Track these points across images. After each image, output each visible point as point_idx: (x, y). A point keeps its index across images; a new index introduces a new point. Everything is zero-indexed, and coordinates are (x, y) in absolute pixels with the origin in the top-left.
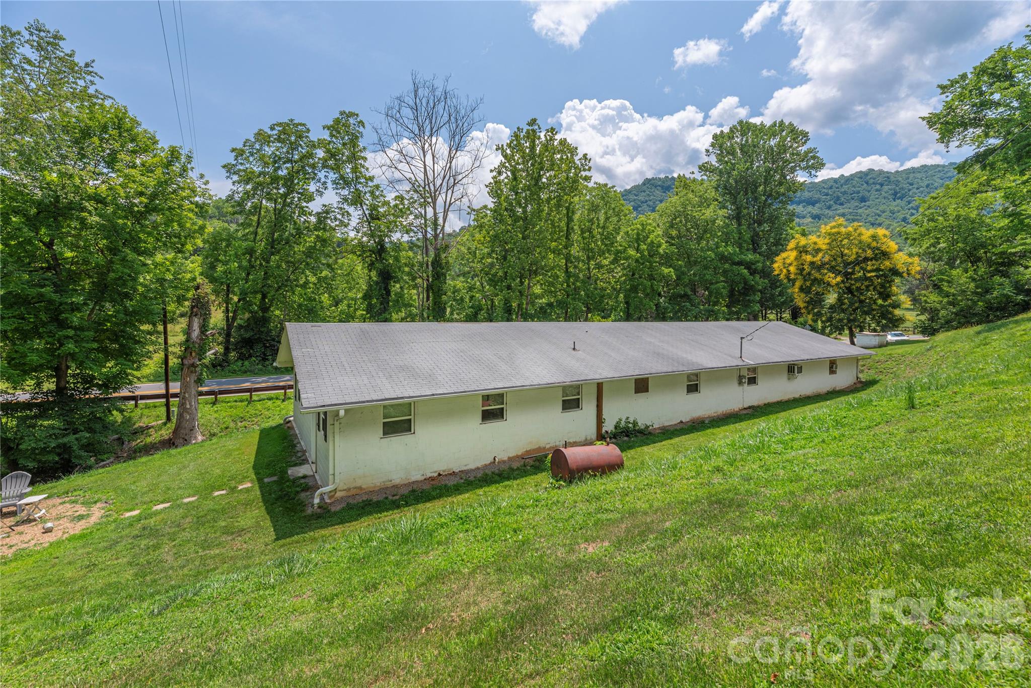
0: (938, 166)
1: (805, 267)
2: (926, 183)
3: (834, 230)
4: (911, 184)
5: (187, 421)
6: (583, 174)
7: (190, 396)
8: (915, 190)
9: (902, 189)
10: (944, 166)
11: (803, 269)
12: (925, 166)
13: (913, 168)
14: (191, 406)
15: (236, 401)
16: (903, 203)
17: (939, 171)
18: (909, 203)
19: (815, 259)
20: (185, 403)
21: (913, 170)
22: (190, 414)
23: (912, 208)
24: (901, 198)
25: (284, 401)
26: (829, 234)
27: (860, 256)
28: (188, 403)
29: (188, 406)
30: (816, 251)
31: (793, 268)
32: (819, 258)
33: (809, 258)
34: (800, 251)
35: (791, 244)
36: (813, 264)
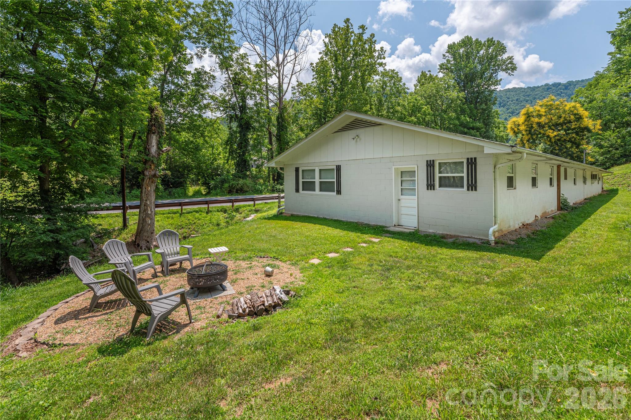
0: (522, 88)
1: (534, 126)
2: (517, 98)
3: (549, 103)
4: (509, 98)
5: (149, 225)
6: (379, 61)
7: (151, 203)
8: (510, 102)
9: (504, 101)
10: (525, 89)
11: (532, 127)
12: (514, 88)
13: (509, 89)
14: (152, 212)
15: (169, 213)
16: (504, 109)
17: (523, 91)
18: (508, 109)
19: (541, 121)
20: (147, 209)
21: (509, 90)
22: (151, 219)
23: (510, 113)
24: (503, 106)
25: (207, 213)
26: (546, 105)
27: (566, 120)
28: (149, 209)
29: (149, 212)
30: (540, 116)
31: (522, 128)
32: (543, 120)
33: (536, 120)
34: (528, 116)
35: (523, 111)
36: (539, 124)
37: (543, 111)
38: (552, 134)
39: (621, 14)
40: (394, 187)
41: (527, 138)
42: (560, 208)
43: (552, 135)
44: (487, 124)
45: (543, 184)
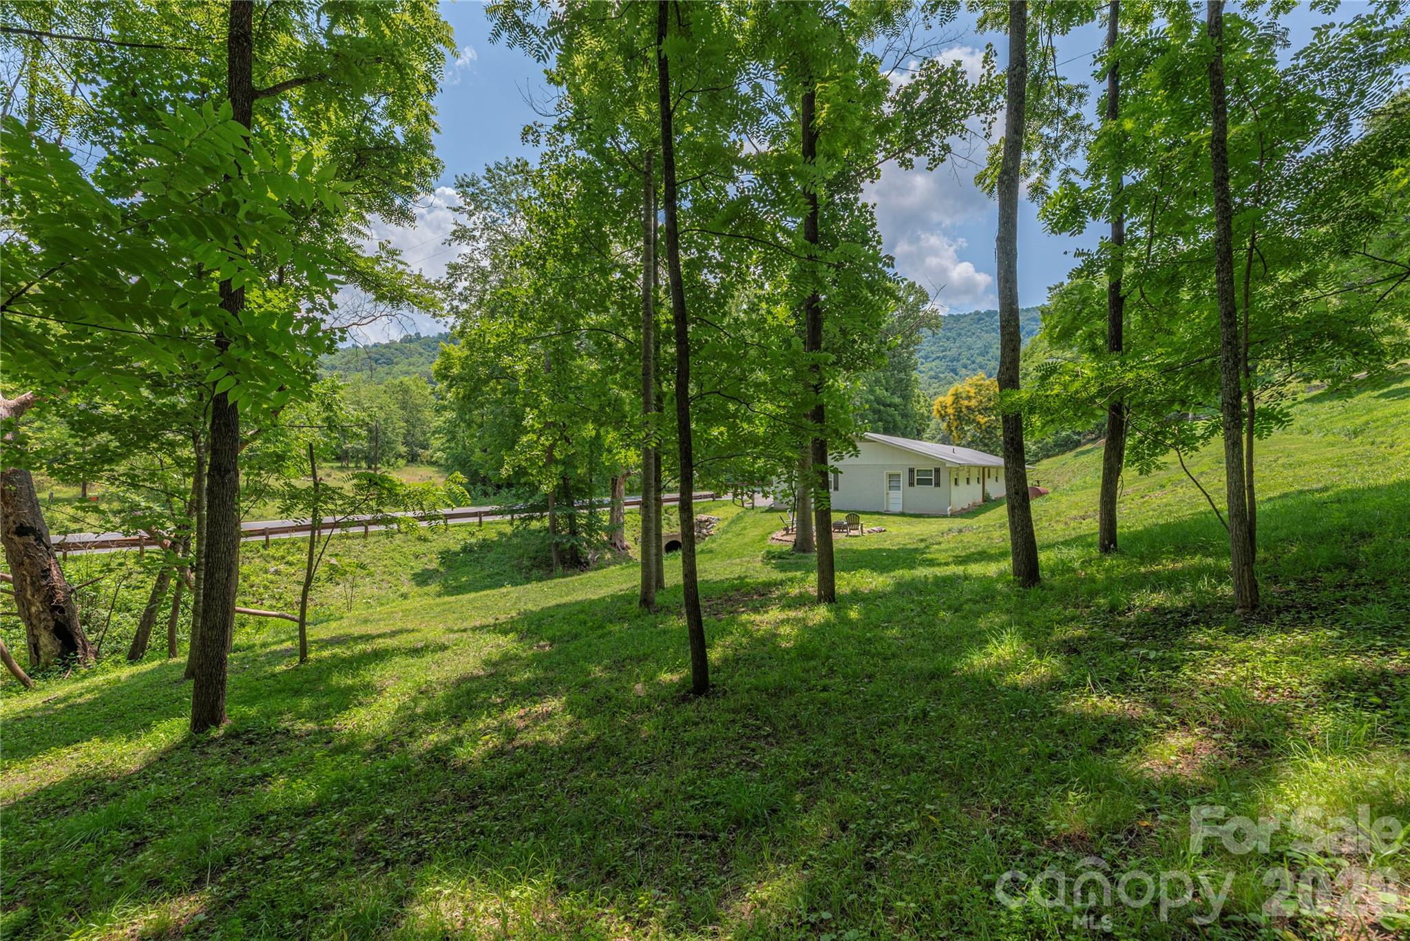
1: (963, 409)
3: (979, 383)
11: (961, 411)
19: (970, 403)
26: (976, 385)
30: (969, 398)
31: (950, 411)
32: (973, 403)
33: (966, 403)
34: (957, 397)
35: (952, 391)
36: (968, 408)
37: (972, 392)
38: (982, 419)
39: (1050, 289)
40: (886, 485)
41: (955, 424)
42: (984, 500)
43: (982, 421)
44: (906, 398)
45: (973, 481)
